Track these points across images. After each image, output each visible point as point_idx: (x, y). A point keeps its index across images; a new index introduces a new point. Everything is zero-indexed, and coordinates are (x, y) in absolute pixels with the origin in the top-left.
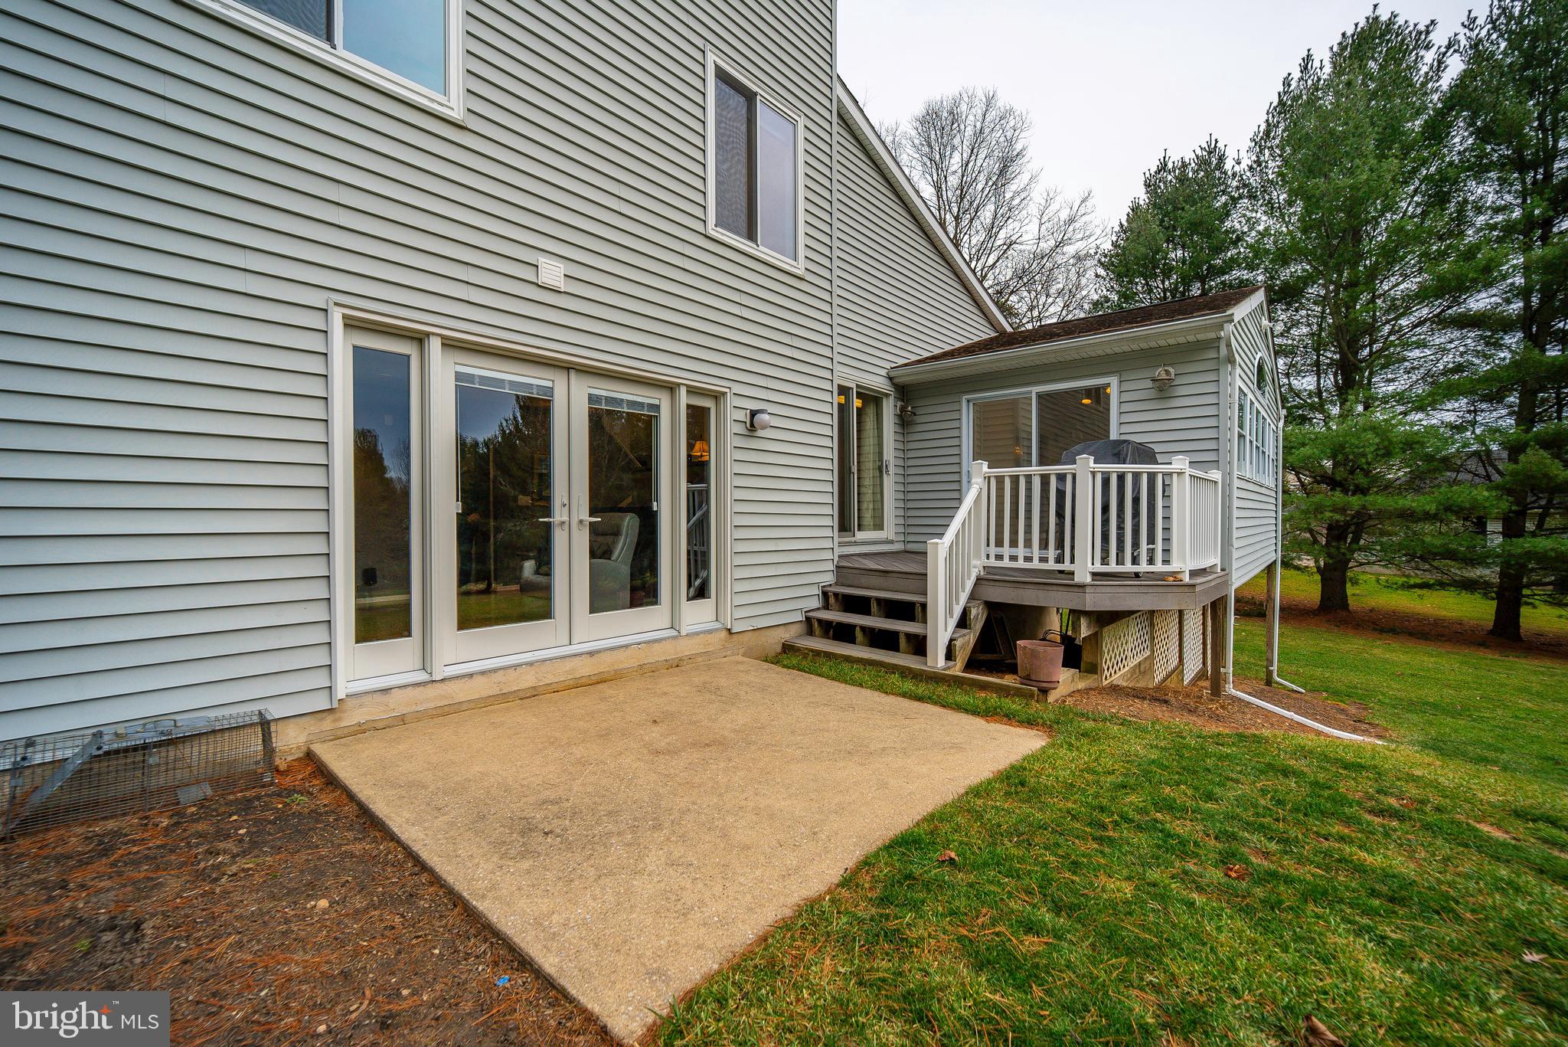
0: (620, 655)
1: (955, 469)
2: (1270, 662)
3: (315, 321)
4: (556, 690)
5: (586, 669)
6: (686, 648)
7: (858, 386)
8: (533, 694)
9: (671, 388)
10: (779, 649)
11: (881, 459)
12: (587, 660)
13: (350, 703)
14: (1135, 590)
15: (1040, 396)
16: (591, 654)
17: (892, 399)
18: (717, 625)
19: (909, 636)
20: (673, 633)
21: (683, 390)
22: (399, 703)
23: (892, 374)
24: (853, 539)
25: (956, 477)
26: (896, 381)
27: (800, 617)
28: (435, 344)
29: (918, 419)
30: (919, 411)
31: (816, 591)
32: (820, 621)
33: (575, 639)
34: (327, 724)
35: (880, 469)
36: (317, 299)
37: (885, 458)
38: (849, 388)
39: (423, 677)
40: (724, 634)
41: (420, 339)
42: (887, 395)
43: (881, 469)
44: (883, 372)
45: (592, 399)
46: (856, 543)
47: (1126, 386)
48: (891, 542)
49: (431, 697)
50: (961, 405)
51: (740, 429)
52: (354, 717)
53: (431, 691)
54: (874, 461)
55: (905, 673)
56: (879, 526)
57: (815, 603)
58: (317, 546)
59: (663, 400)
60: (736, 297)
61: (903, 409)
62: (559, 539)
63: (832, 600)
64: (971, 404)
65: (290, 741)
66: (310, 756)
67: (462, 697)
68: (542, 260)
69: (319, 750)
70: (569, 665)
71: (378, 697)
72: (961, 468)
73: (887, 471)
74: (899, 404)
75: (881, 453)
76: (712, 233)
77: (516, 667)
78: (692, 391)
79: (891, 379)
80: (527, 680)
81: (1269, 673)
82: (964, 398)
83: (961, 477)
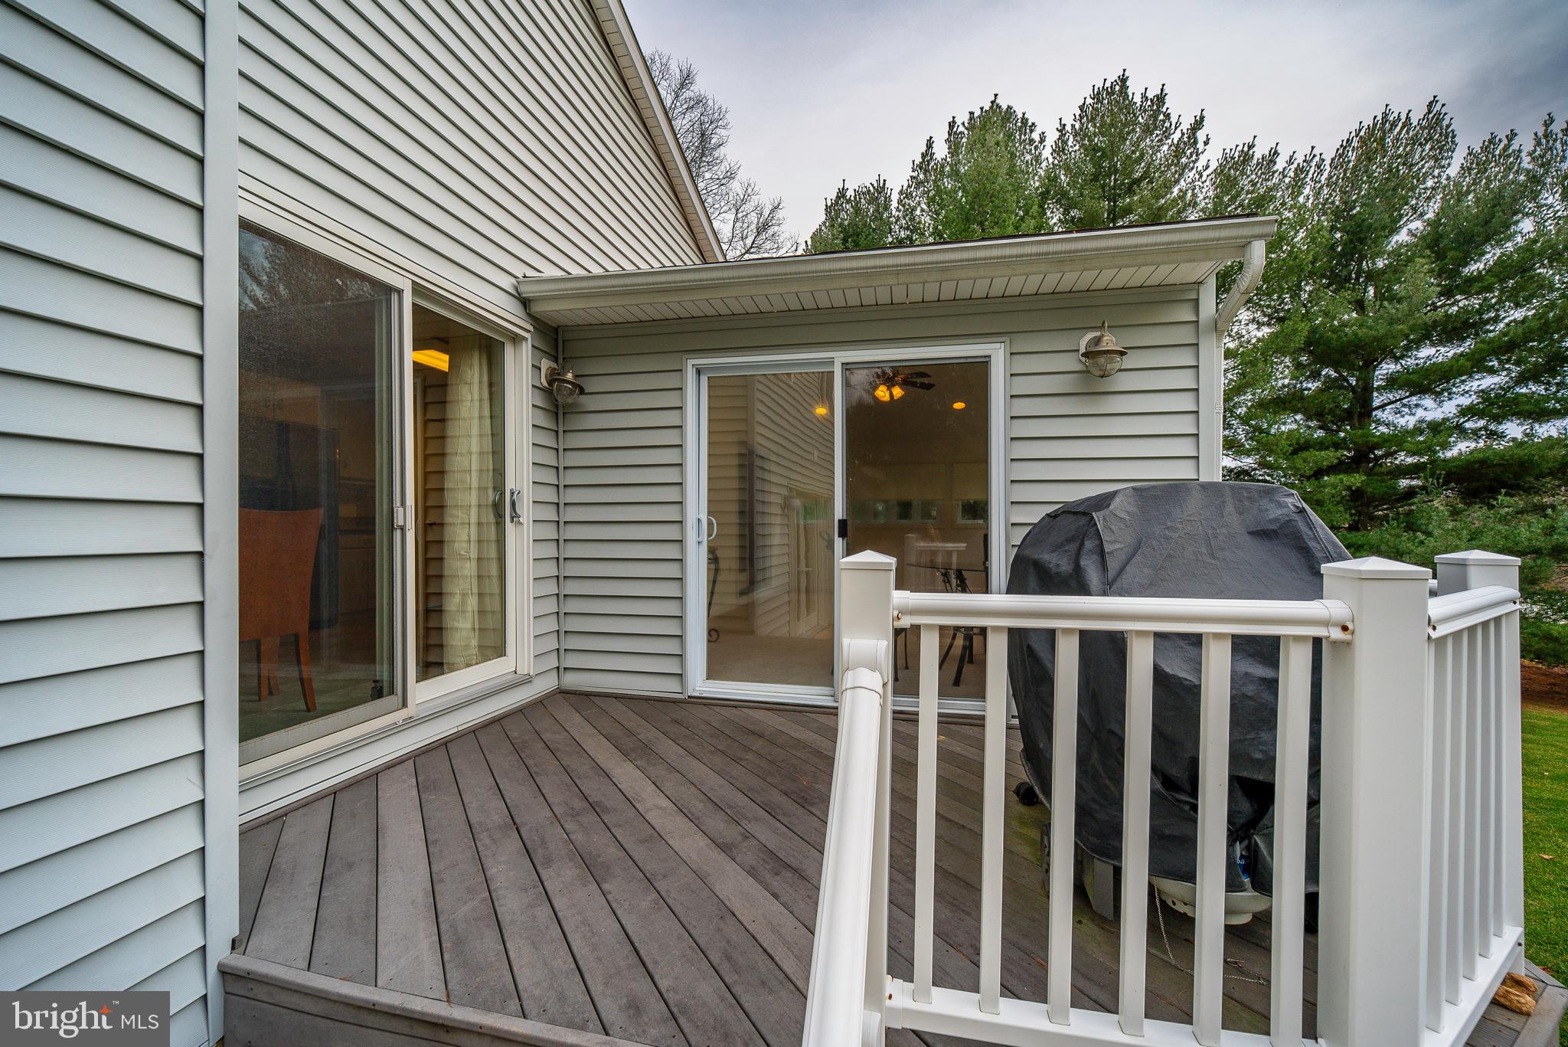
1: (671, 513)
7: (418, 290)
11: (499, 486)
15: (850, 371)
17: (526, 349)
23: (527, 290)
24: (399, 716)
25: (671, 533)
26: (538, 308)
29: (590, 403)
30: (590, 385)
35: (498, 508)
37: (510, 484)
38: (388, 290)
42: (516, 339)
43: (500, 510)
44: (506, 282)
46: (411, 723)
47: (1023, 364)
48: (527, 680)
50: (683, 379)
54: (481, 489)
56: (494, 646)
61: (554, 378)
64: (704, 380)
72: (683, 512)
73: (515, 516)
74: (546, 364)
75: (499, 472)
79: (525, 302)
82: (691, 364)
83: (683, 531)
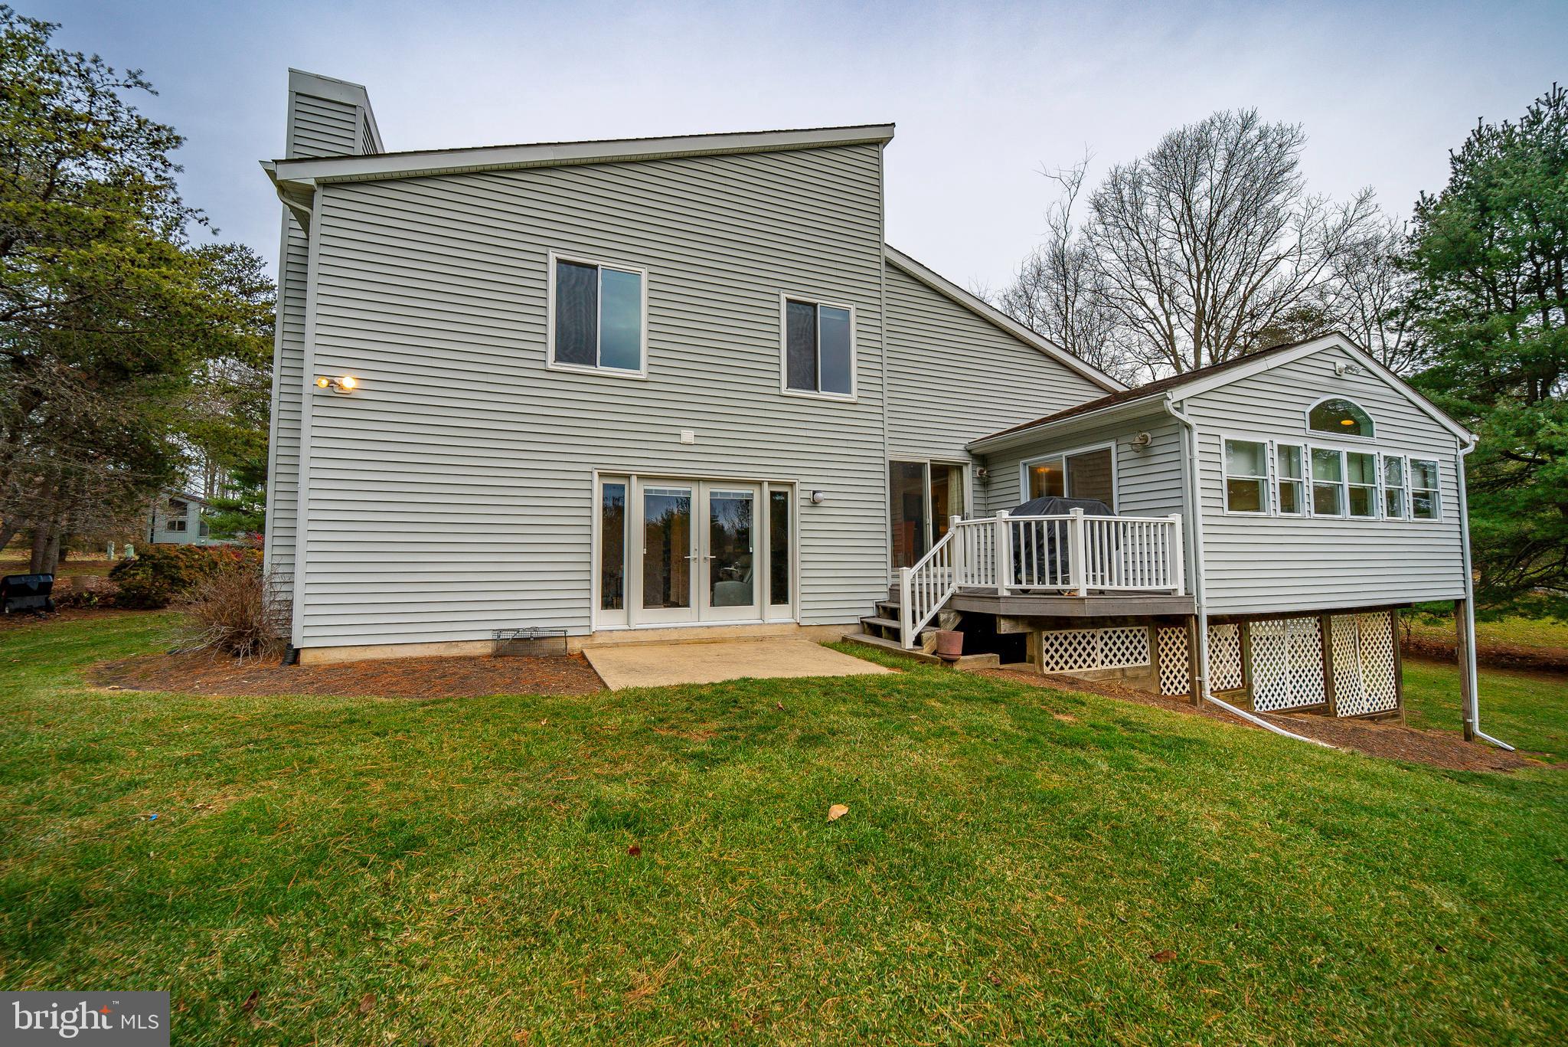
0: (726, 630)
2: (1468, 713)
3: (587, 477)
4: (688, 643)
5: (705, 634)
6: (767, 631)
7: (932, 461)
8: (676, 643)
9: (760, 483)
10: (840, 639)
12: (707, 630)
13: (597, 634)
14: (1038, 601)
15: (1068, 459)
16: (708, 627)
17: (970, 466)
18: (793, 621)
19: (888, 629)
20: (760, 622)
21: (766, 485)
22: (617, 637)
23: (969, 448)
26: (973, 452)
27: (857, 621)
28: (634, 479)
29: (997, 479)
30: (995, 474)
31: (872, 604)
32: (868, 624)
33: (702, 619)
34: (588, 642)
36: (588, 468)
38: (924, 463)
39: (627, 627)
40: (795, 626)
41: (628, 477)
42: (967, 464)
44: (962, 447)
45: (712, 494)
47: (1119, 448)
49: (629, 637)
50: (1018, 468)
51: (806, 503)
52: (599, 640)
53: (629, 634)
55: (888, 651)
57: (871, 613)
58: (586, 567)
59: (755, 491)
60: (803, 425)
61: (982, 473)
62: (693, 566)
63: (881, 611)
64: (1025, 467)
65: (575, 646)
66: (583, 656)
67: (643, 639)
68: (683, 432)
69: (585, 651)
70: (695, 631)
71: (608, 633)
74: (978, 470)
75: (963, 508)
76: (784, 393)
77: (668, 628)
78: (770, 483)
79: (969, 451)
80: (674, 636)
81: (1468, 727)
82: (1019, 461)
